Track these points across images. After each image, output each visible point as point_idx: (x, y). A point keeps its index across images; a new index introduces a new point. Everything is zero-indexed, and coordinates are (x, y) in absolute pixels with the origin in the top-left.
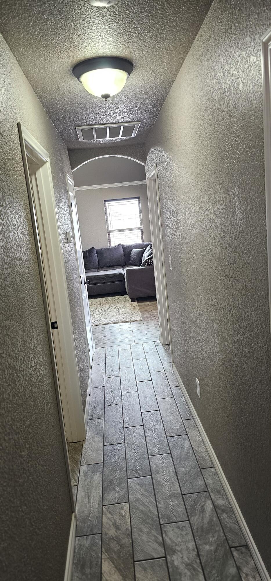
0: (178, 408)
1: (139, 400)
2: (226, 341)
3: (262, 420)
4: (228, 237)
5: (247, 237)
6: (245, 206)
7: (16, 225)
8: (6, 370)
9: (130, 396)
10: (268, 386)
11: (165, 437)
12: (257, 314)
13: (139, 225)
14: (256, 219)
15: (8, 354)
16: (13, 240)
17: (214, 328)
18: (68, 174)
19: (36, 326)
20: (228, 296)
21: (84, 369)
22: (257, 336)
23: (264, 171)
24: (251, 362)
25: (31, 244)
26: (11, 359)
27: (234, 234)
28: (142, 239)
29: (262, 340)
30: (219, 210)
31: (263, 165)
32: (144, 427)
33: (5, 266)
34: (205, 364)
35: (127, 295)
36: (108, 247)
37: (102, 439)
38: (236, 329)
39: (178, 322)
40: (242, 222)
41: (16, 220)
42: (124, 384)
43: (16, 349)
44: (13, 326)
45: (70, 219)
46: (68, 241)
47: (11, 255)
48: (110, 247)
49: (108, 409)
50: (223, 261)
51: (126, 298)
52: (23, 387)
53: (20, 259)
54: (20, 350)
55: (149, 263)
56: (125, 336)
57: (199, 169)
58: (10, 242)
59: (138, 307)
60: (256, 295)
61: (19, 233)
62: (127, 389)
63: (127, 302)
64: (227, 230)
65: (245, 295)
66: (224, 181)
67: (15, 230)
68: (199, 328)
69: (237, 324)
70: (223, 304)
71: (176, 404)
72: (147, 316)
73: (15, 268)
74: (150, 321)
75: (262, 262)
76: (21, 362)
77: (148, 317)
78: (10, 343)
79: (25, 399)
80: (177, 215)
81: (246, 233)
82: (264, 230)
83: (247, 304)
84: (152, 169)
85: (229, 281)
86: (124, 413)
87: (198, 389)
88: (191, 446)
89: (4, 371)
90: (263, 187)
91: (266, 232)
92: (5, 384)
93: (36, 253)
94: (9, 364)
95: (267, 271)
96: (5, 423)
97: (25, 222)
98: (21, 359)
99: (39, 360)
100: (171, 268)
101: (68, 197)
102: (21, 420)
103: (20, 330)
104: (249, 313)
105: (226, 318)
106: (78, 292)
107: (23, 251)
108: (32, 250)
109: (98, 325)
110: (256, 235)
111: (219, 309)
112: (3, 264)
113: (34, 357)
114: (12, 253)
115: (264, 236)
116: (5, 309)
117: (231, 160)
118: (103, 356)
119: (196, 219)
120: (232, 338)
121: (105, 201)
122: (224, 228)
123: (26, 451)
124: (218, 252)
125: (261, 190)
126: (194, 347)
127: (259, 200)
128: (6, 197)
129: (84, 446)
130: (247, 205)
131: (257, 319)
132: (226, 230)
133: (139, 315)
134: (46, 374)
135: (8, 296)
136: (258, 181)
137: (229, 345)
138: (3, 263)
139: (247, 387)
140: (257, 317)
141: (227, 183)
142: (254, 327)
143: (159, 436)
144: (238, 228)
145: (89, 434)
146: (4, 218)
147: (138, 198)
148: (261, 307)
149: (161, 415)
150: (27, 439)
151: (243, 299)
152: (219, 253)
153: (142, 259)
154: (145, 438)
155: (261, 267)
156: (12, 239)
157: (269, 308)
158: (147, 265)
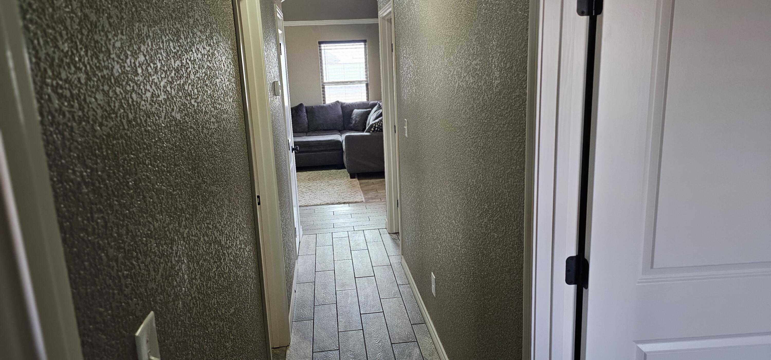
0: (406, 310)
1: (358, 299)
2: (471, 225)
3: (509, 316)
4: (481, 99)
5: (504, 101)
6: (503, 64)
7: (223, 70)
8: (213, 245)
9: (347, 294)
10: (517, 276)
11: (390, 343)
12: (509, 192)
13: (363, 78)
14: (515, 80)
15: (214, 225)
16: (221, 88)
17: (458, 210)
18: (277, 5)
19: (242, 196)
20: (477, 171)
21: (290, 259)
22: (509, 218)
23: (528, 24)
24: (499, 248)
25: (238, 95)
26: (217, 231)
27: (489, 96)
28: (368, 96)
29: (514, 223)
30: (472, 66)
31: (527, 16)
32: (363, 331)
33: (213, 120)
34: (444, 254)
35: (346, 169)
36: (322, 105)
37: (311, 344)
38: (484, 210)
39: (411, 204)
40: (499, 82)
41: (223, 63)
42: (340, 280)
43: (222, 221)
44: (220, 193)
45: (277, 65)
46: (275, 94)
47: (218, 106)
48: (325, 105)
49: (319, 310)
50: (473, 128)
51: (344, 172)
52: (228, 268)
53: (226, 113)
54: (225, 223)
55: (376, 129)
56: (341, 221)
57: (450, 13)
58: (217, 91)
59: (359, 185)
60: (510, 169)
61: (226, 80)
62: (343, 285)
63: (345, 178)
64: (481, 91)
65: (497, 169)
66: (480, 30)
67: (222, 76)
68: (439, 211)
69: (486, 205)
70: (470, 181)
71: (405, 305)
72: (370, 197)
73: (222, 123)
74: (373, 204)
75: (520, 131)
76: (226, 237)
77: (372, 198)
78: (216, 213)
79: (230, 282)
80: (418, 69)
81: (502, 95)
82: (524, 93)
83: (499, 180)
84: (388, 6)
85: (478, 153)
86: (338, 314)
87: (433, 286)
88: (421, 354)
89: (211, 244)
90: (525, 43)
91: (526, 95)
92: (212, 261)
93: (242, 105)
94: (215, 237)
95: (525, 142)
96: (211, 305)
97: (231, 66)
98: (227, 234)
99: (244, 239)
100: (406, 135)
101: (276, 36)
102: (226, 305)
103: (226, 199)
104: (501, 190)
105: (473, 197)
106: (285, 161)
107: (230, 103)
108: (239, 102)
109: (307, 206)
110: (514, 98)
111: (465, 186)
112: (210, 117)
113: (239, 233)
114: (219, 104)
115: (523, 100)
116: (212, 171)
117: (490, 6)
118: (313, 245)
119: (442, 75)
120: (479, 221)
121: (320, 43)
122: (477, 88)
123: (230, 342)
124: (468, 117)
125: (523, 45)
126: (431, 234)
127: (520, 57)
128: (214, 34)
129: (288, 352)
130: (506, 62)
131: (509, 198)
132: (479, 91)
133: (360, 195)
134: (250, 257)
135: (215, 156)
136: (520, 34)
137: (475, 230)
138: (210, 115)
139: (493, 278)
140: (509, 195)
141: (484, 34)
142: (506, 207)
143: (382, 342)
144: (494, 89)
145: (294, 339)
146: (211, 61)
147: (365, 41)
148: (515, 184)
149: (385, 317)
150: (231, 328)
151: (494, 174)
152: (470, 118)
153: (366, 123)
154: (365, 344)
155: (517, 137)
156: (219, 86)
157: (524, 185)
158: (373, 131)
